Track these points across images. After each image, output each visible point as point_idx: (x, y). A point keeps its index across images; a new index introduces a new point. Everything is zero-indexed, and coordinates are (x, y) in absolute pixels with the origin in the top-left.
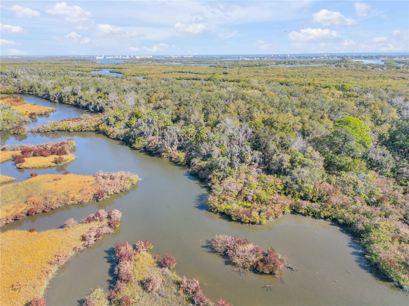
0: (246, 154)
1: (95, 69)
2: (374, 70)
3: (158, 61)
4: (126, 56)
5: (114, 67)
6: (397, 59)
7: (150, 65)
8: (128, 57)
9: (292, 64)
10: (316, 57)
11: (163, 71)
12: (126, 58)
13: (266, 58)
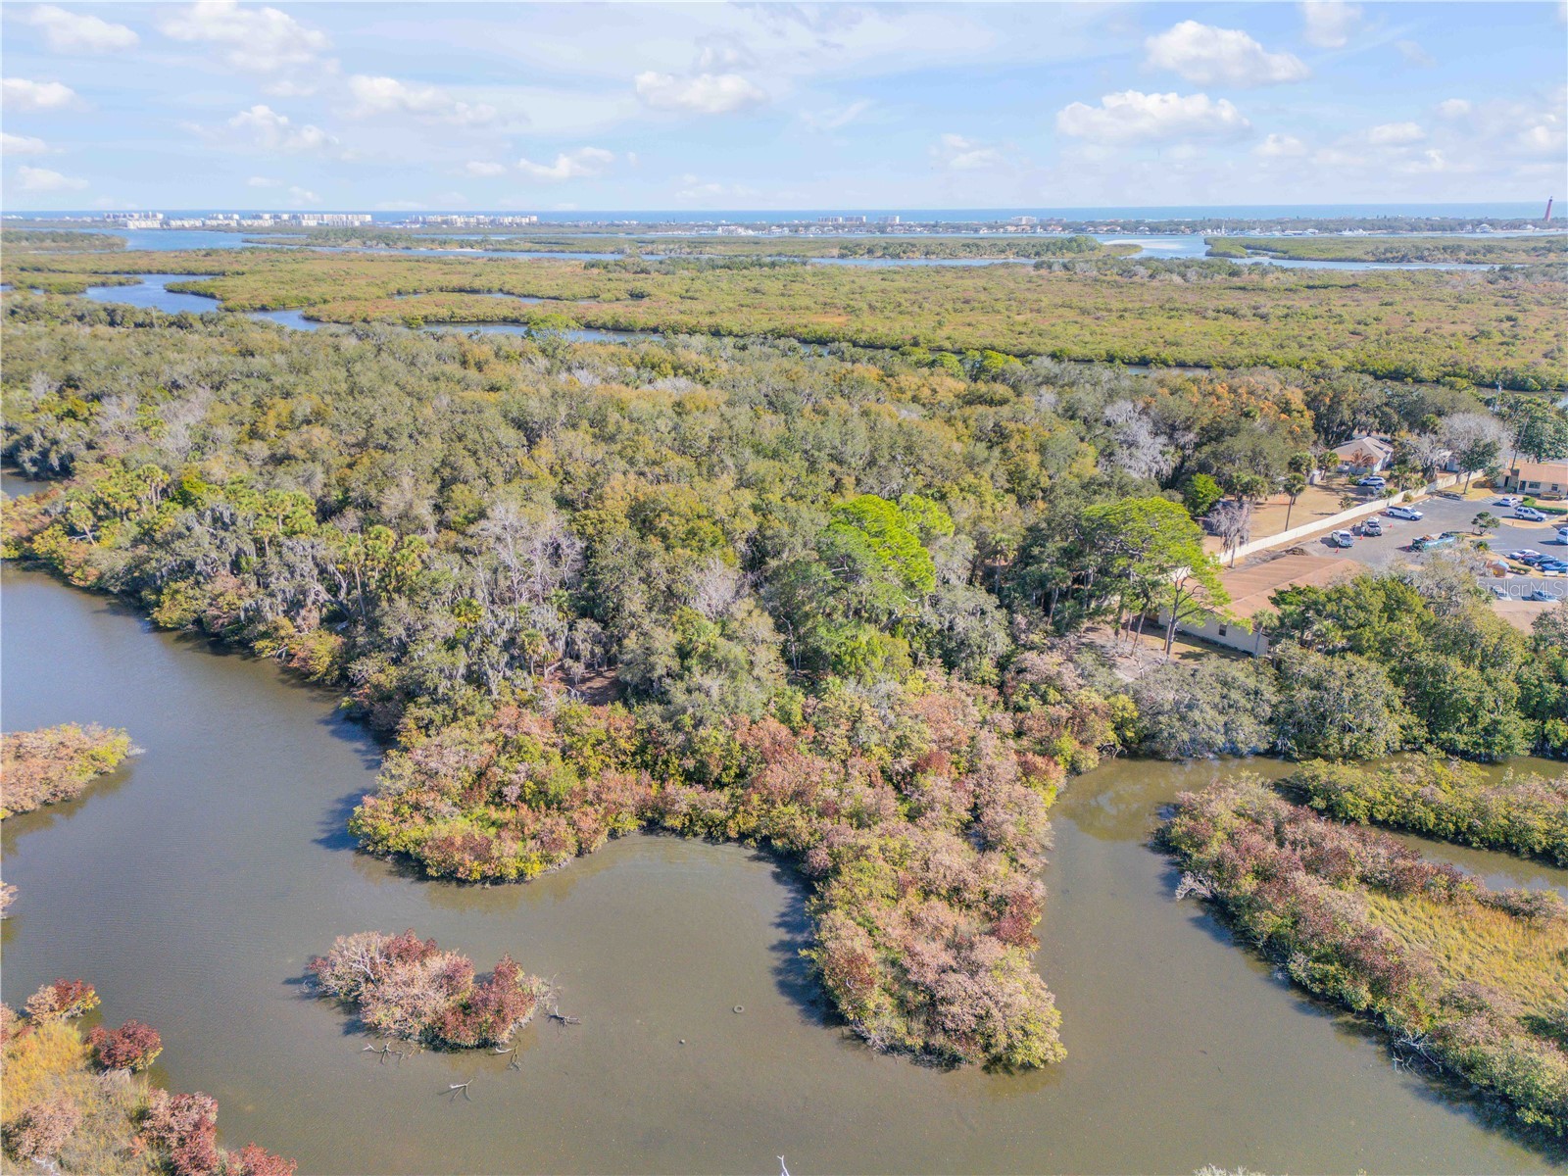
0: (528, 636)
1: (103, 278)
2: (1155, 283)
3: (387, 239)
4: (258, 217)
5: (192, 266)
6: (1256, 233)
7: (353, 256)
8: (267, 221)
9: (898, 256)
10: (990, 227)
11: (393, 287)
12: (256, 223)
13: (813, 229)
